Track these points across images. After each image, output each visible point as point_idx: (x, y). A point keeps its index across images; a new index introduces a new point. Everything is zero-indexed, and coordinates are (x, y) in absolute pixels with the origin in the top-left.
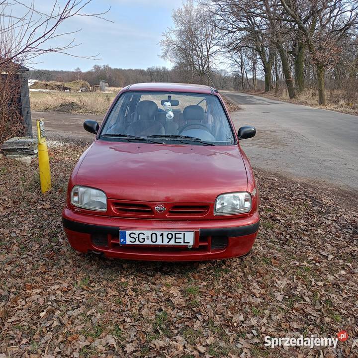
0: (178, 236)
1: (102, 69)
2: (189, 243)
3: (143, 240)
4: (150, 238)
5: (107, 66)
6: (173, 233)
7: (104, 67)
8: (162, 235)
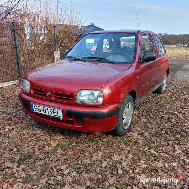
0: (55, 111)
1: (163, 35)
2: (60, 117)
3: (40, 111)
4: (43, 110)
5: (166, 33)
6: (52, 109)
7: (164, 34)
8: (47, 109)
